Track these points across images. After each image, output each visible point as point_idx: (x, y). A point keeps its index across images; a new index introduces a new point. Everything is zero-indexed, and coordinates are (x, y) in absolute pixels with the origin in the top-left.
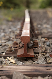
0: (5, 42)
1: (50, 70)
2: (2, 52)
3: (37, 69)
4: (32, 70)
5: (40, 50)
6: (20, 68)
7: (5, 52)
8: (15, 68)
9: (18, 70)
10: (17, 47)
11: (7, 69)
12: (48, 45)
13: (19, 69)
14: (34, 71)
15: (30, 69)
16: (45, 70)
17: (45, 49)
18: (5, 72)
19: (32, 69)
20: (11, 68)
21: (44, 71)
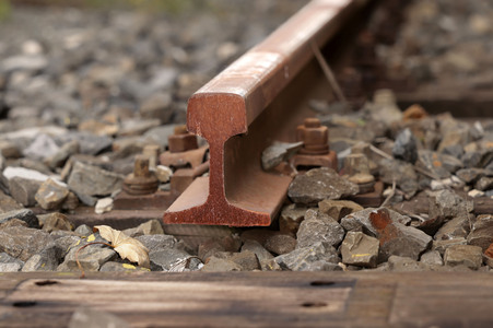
0: (142, 132)
1: (324, 305)
2: (99, 192)
3: (244, 302)
4: (215, 306)
5: (331, 182)
6: (152, 291)
7: (114, 194)
8: (120, 292)
9: (130, 300)
10: (188, 166)
11: (67, 293)
12: (401, 151)
13: (138, 296)
14: (218, 313)
15: (207, 296)
16: (292, 306)
17: (366, 178)
18: (47, 310)
19: (217, 297)
20: (91, 292)
21: (284, 310)
